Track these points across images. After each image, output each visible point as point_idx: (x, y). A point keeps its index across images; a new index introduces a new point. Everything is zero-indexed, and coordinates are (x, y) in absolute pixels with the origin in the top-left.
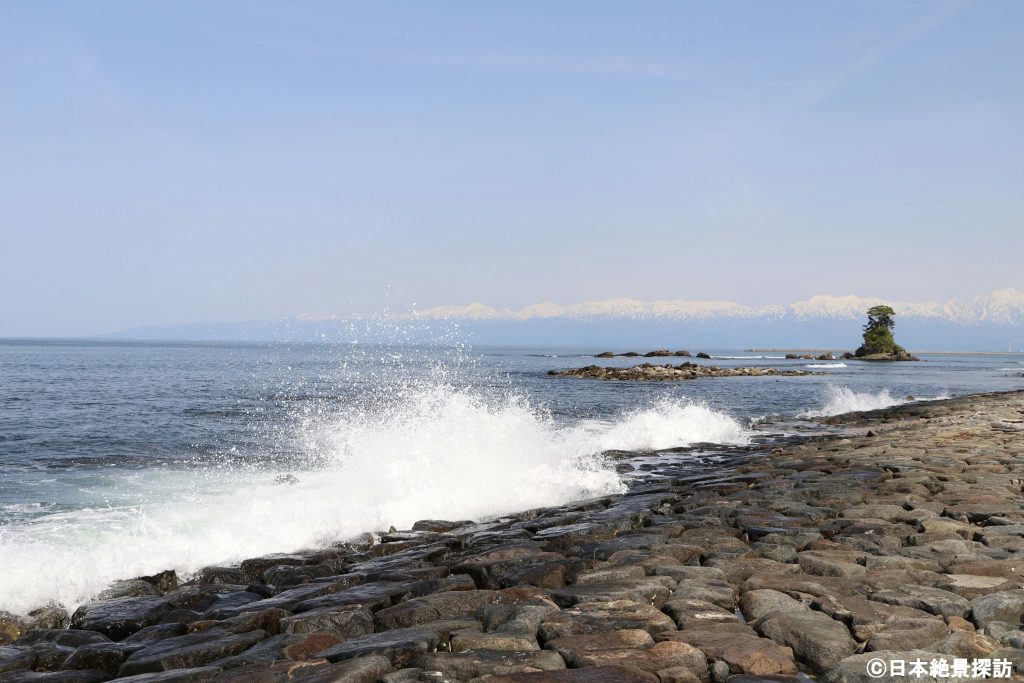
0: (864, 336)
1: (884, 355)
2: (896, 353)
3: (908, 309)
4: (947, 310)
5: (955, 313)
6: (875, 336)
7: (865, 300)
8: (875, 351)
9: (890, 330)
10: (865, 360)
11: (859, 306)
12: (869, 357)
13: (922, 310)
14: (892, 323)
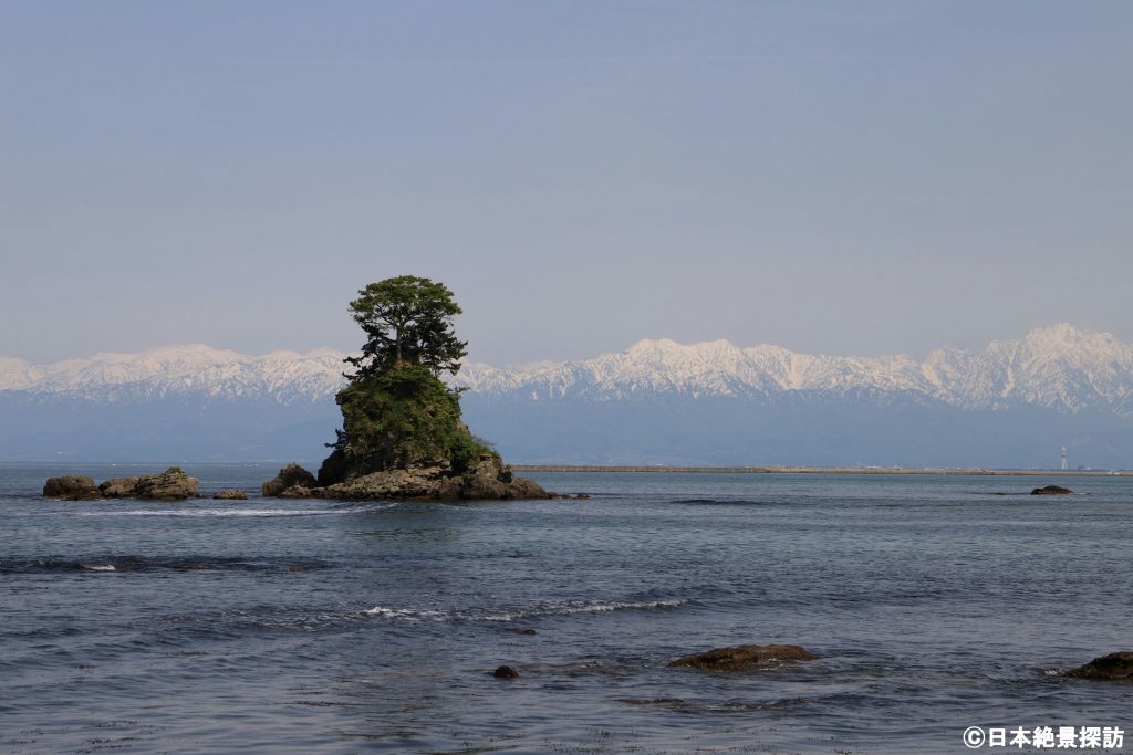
0: (342, 398)
1: (413, 477)
2: (459, 466)
3: (846, 371)
4: (929, 373)
5: (945, 380)
6: (380, 398)
7: (750, 351)
8: (380, 460)
9: (445, 377)
10: (344, 497)
11: (738, 365)
12: (356, 485)
13: (876, 374)
14: (455, 349)
